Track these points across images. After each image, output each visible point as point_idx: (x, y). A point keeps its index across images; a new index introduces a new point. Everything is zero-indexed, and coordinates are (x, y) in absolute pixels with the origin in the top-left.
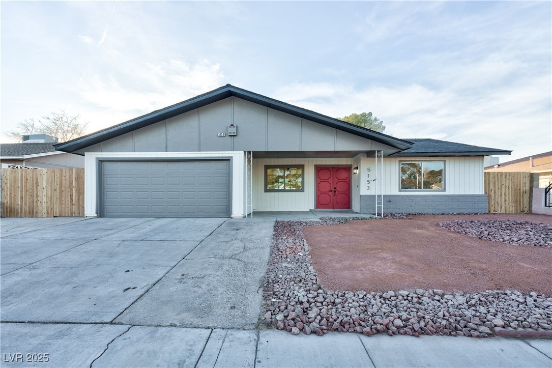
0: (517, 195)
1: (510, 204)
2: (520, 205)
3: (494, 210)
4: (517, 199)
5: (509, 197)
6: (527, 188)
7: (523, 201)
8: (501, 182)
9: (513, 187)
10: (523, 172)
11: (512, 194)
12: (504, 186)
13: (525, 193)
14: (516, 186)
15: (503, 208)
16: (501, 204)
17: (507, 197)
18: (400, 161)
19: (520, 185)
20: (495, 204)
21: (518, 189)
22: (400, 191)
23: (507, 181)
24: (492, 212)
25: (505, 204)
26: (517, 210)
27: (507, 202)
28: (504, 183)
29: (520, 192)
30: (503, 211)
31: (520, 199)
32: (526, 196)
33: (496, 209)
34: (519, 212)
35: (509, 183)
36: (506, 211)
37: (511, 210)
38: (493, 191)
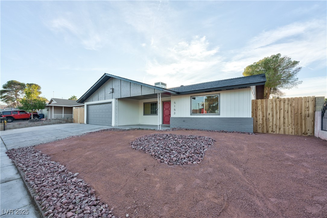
0: (298, 119)
1: (290, 126)
2: (302, 128)
3: (272, 131)
4: (297, 122)
5: (288, 121)
6: (311, 111)
7: (305, 124)
8: (280, 107)
9: (293, 111)
10: (305, 98)
11: (291, 117)
12: (282, 111)
13: (308, 116)
14: (296, 110)
15: (281, 129)
16: (280, 125)
17: (286, 120)
18: (191, 97)
19: (301, 109)
20: (273, 126)
21: (299, 112)
22: (191, 115)
23: (286, 106)
24: (270, 132)
25: (284, 126)
26: (297, 132)
27: (286, 125)
28: (282, 107)
29: (301, 116)
30: (282, 132)
31: (301, 122)
32: (309, 120)
33: (274, 130)
34: (300, 134)
35: (288, 108)
36: (284, 132)
37: (290, 132)
38: (271, 115)
